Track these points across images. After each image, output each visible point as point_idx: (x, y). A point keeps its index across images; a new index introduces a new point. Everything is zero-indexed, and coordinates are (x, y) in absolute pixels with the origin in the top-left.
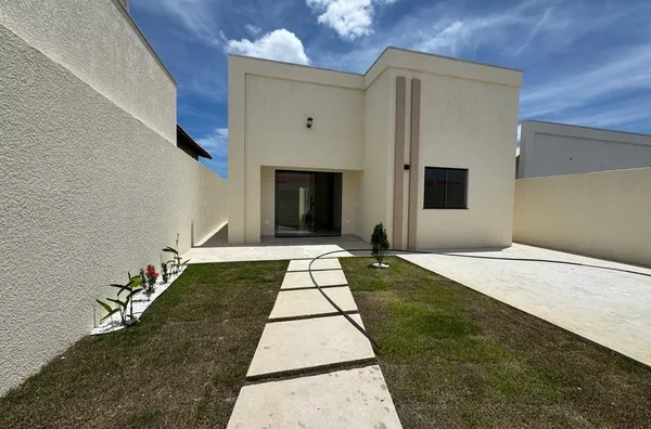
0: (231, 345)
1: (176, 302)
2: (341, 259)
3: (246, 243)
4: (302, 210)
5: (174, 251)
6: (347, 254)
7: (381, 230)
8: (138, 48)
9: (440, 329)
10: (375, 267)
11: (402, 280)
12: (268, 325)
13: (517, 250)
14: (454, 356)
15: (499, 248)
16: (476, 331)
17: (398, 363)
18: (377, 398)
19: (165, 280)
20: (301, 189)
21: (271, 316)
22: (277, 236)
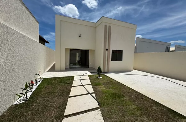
0: (59, 106)
1: (40, 92)
2: (89, 76)
3: (61, 71)
4: (77, 59)
5: (39, 75)
6: (90, 74)
7: (100, 68)
8: (27, 14)
9: (115, 97)
10: (98, 78)
11: (105, 82)
12: (69, 98)
13: (134, 72)
14: (118, 105)
15: (130, 71)
16: (124, 97)
17: (104, 108)
18: (99, 119)
19: (36, 84)
20: (77, 53)
21: (70, 96)
22: (70, 68)
